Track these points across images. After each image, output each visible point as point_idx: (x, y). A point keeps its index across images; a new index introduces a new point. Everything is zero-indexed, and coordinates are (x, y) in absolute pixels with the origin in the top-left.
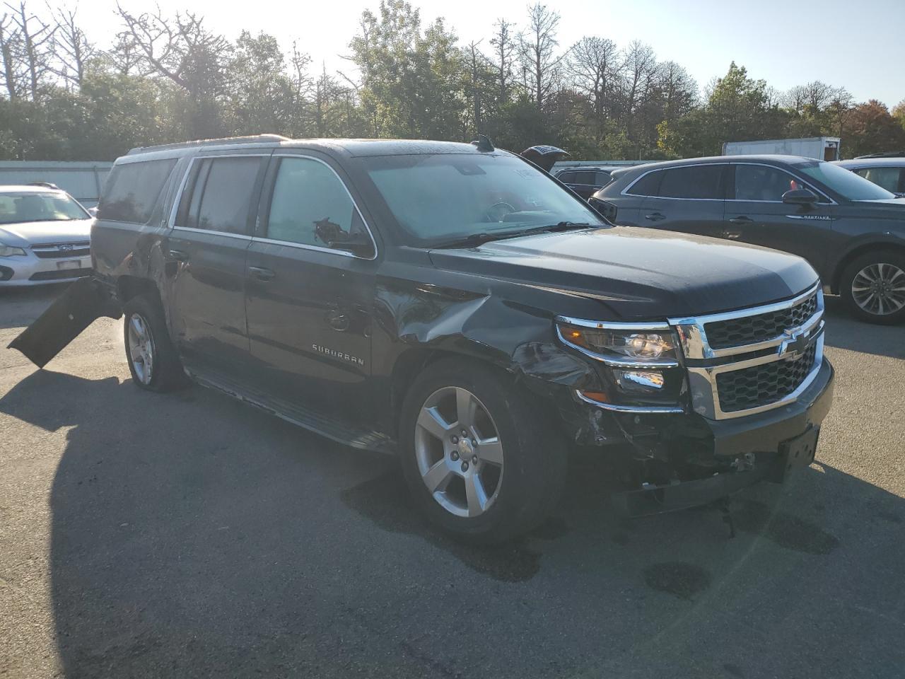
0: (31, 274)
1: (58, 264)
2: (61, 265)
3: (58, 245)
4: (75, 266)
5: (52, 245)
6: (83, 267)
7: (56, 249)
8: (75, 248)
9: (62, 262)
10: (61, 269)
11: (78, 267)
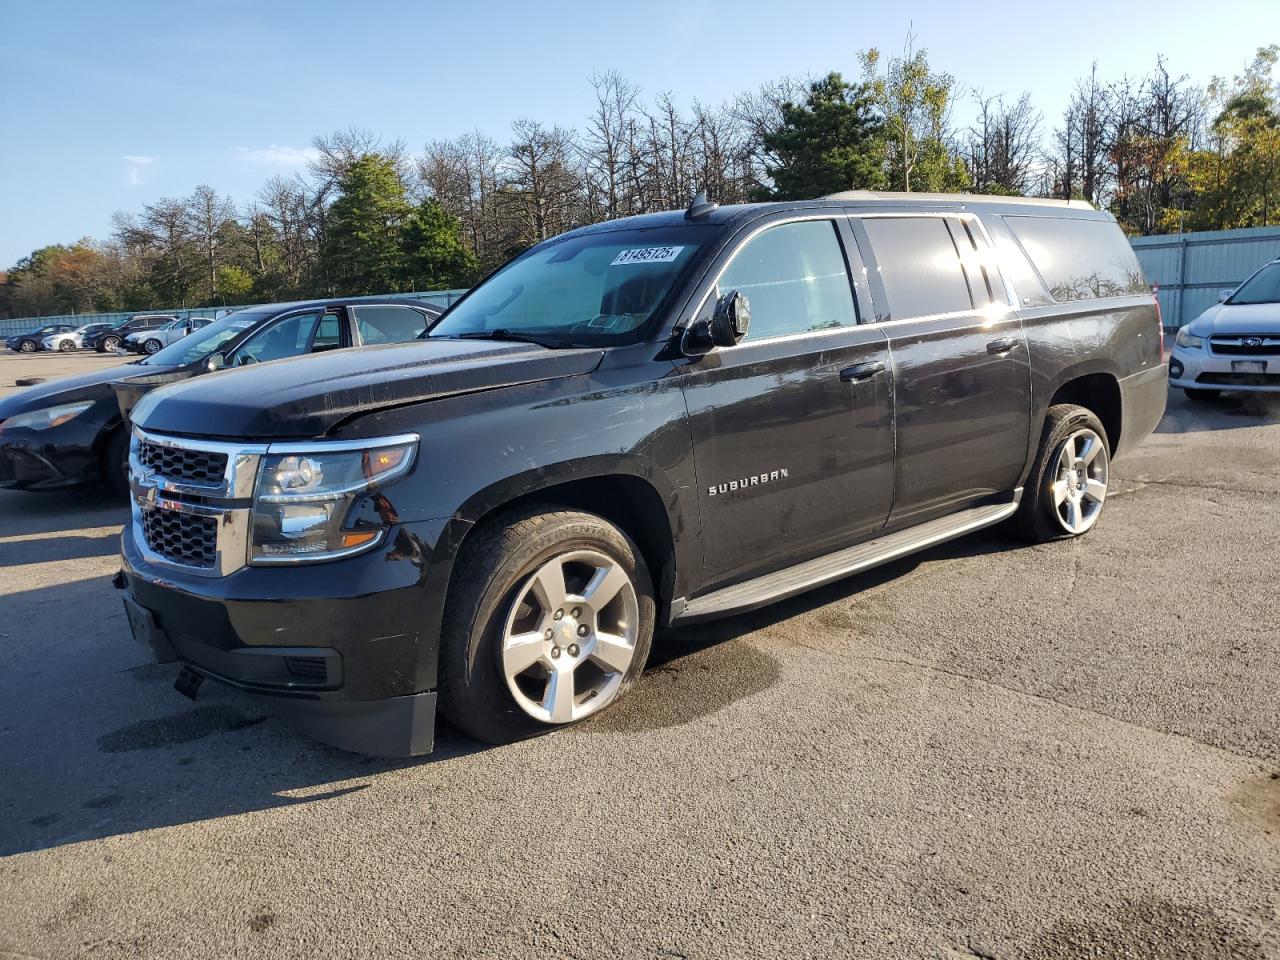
0: (1198, 373)
1: (1233, 363)
2: (1236, 365)
3: (1244, 337)
4: (1256, 369)
5: (1235, 337)
6: (1268, 371)
7: (1239, 343)
8: (1267, 343)
9: (1240, 362)
10: (1237, 371)
11: (1261, 371)
